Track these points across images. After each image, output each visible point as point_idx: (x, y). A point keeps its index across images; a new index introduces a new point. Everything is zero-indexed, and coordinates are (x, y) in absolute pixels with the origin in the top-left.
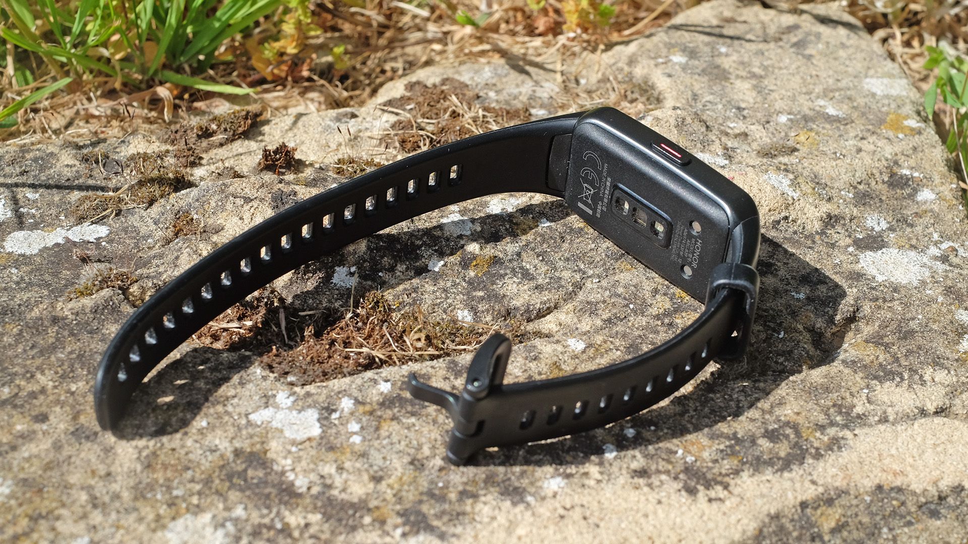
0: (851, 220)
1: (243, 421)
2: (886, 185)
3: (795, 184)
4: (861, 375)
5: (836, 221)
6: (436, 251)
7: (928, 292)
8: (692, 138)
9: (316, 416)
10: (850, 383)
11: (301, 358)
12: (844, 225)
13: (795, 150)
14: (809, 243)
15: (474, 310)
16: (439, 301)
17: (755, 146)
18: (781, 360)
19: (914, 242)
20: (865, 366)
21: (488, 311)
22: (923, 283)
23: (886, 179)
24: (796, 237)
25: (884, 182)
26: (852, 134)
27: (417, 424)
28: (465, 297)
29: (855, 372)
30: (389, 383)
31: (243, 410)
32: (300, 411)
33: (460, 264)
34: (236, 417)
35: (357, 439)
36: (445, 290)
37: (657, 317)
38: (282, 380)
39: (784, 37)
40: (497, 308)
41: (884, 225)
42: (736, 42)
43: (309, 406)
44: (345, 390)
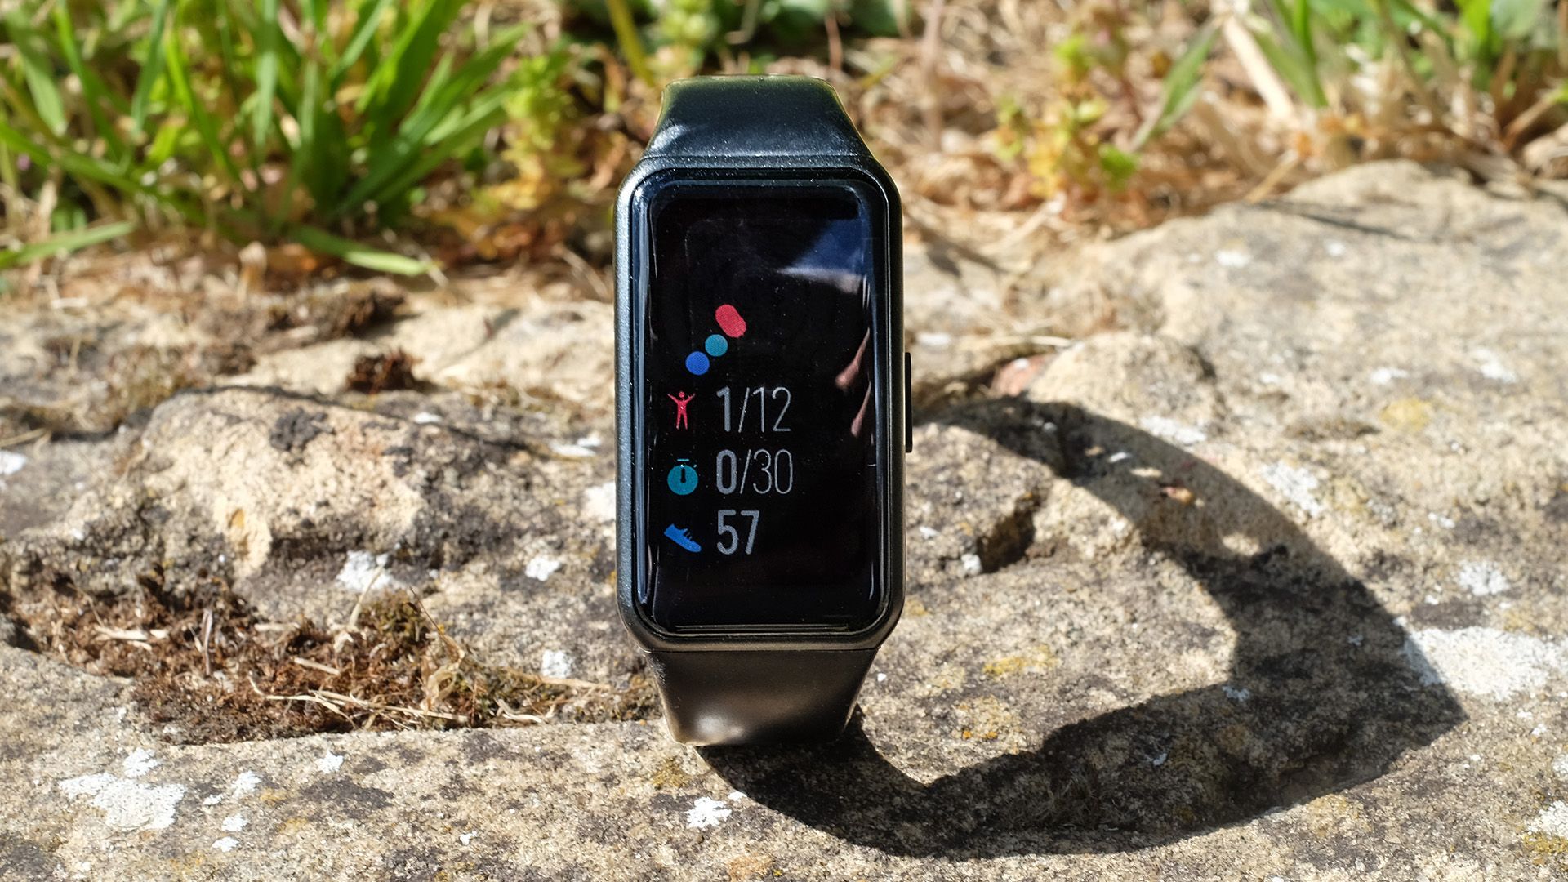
0: (1426, 569)
1: (46, 790)
2: (1541, 513)
3: (1326, 490)
4: (1285, 849)
5: (1393, 568)
6: (550, 543)
7: (1521, 714)
8: (1153, 389)
9: (179, 796)
10: (1253, 863)
11: (210, 698)
12: (1410, 576)
13: (1365, 430)
14: (1317, 603)
15: (578, 655)
16: (518, 630)
17: (1290, 418)
18: (1136, 804)
19: (1546, 622)
20: (1303, 836)
21: (602, 657)
22: (1521, 698)
23: (1544, 500)
24: (1295, 590)
25: (1537, 506)
26: (1510, 413)
27: (354, 832)
28: (571, 630)
29: (1276, 844)
30: (340, 758)
31: (54, 772)
32: (153, 785)
33: (591, 571)
34: (36, 782)
35: (227, 844)
36: (540, 614)
37: (923, 702)
38: (155, 731)
39: (1480, 237)
40: (619, 653)
41: (1498, 584)
42: (1372, 239)
43: (174, 780)
44: (255, 761)
